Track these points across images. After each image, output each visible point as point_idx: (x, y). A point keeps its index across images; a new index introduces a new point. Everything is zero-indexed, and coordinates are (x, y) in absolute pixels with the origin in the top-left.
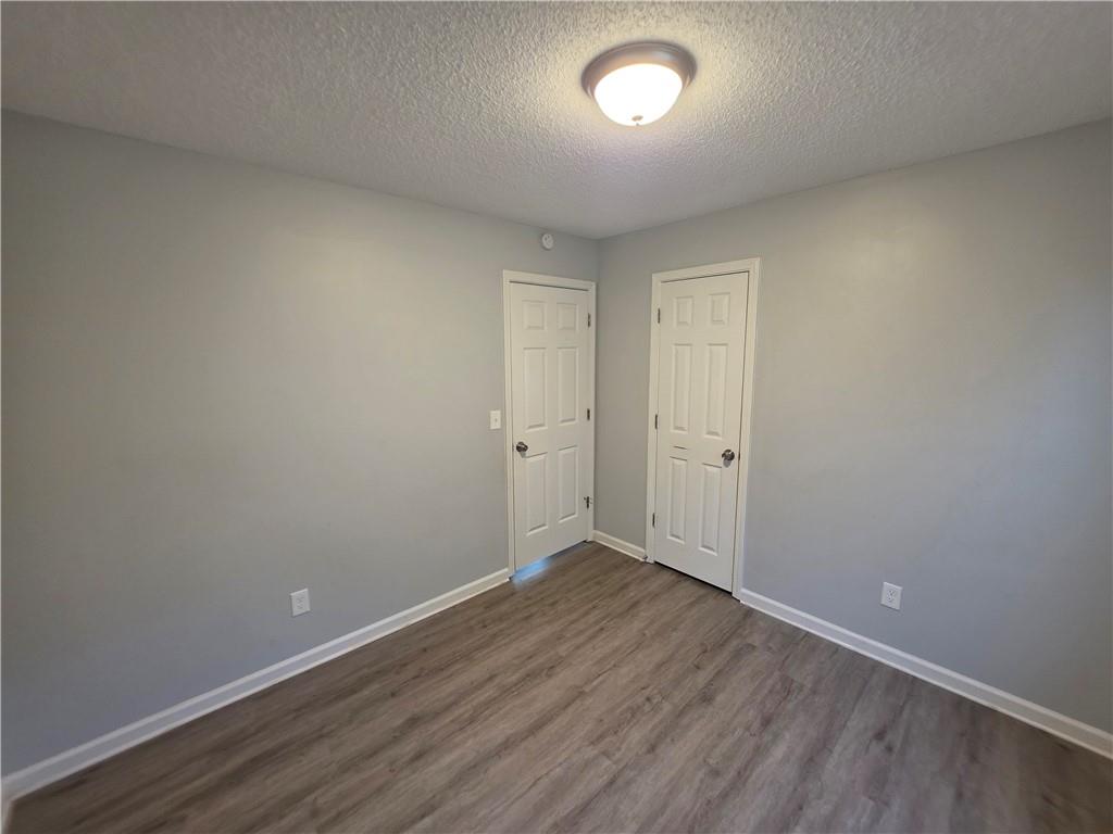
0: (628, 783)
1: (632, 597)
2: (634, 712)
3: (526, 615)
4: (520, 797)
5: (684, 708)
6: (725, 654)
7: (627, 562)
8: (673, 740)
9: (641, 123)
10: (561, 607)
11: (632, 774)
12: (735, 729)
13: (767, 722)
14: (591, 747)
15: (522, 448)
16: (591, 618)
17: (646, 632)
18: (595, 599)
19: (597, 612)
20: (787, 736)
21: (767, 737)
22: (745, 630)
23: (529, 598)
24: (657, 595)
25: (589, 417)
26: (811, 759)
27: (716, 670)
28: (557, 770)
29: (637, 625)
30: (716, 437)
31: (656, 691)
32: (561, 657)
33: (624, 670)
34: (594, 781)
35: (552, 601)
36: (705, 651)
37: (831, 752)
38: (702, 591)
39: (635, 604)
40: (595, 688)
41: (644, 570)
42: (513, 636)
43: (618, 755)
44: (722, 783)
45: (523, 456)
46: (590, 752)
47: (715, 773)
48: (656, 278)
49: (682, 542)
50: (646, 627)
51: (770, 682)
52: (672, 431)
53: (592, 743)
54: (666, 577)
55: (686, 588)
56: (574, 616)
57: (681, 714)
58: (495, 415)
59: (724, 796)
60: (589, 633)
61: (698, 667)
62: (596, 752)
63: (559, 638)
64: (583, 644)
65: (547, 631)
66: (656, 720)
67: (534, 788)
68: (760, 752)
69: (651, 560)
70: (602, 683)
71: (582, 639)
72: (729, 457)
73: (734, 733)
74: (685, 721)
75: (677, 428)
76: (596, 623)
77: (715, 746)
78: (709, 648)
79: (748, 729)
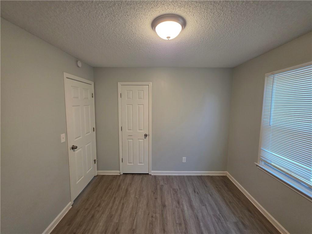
1: (124, 188)
2: (152, 223)
3: (91, 216)
5: (162, 213)
6: (159, 191)
7: (114, 177)
8: (166, 224)
9: (170, 39)
10: (103, 205)
12: (175, 209)
13: (178, 203)
15: (74, 148)
16: (117, 202)
17: (136, 197)
18: (113, 194)
19: (117, 199)
20: (184, 203)
21: (181, 206)
22: (158, 182)
23: (87, 209)
24: (131, 184)
25: (94, 130)
26: (191, 205)
27: (160, 197)
29: (132, 196)
30: (142, 131)
31: (152, 213)
32: (117, 223)
33: (140, 213)
35: (97, 205)
36: (154, 193)
37: (192, 201)
38: (141, 176)
39: (127, 190)
40: (136, 225)
41: (121, 178)
42: (92, 228)
44: (183, 225)
45: (74, 151)
47: (180, 224)
48: (119, 84)
49: (133, 164)
50: (135, 195)
51: (172, 192)
52: (127, 131)
54: (129, 177)
55: (137, 178)
56: (110, 205)
57: (162, 215)
58: (63, 135)
59: (186, 229)
60: (120, 208)
61: (156, 199)
63: (111, 217)
64: (121, 213)
65: (104, 217)
66: (159, 221)
68: (183, 211)
69: (122, 173)
70: (137, 222)
71: (119, 211)
72: (146, 136)
73: (175, 211)
74: (164, 216)
75: (129, 130)
76: (120, 203)
77: (175, 217)
78: (154, 192)
79: (177, 207)
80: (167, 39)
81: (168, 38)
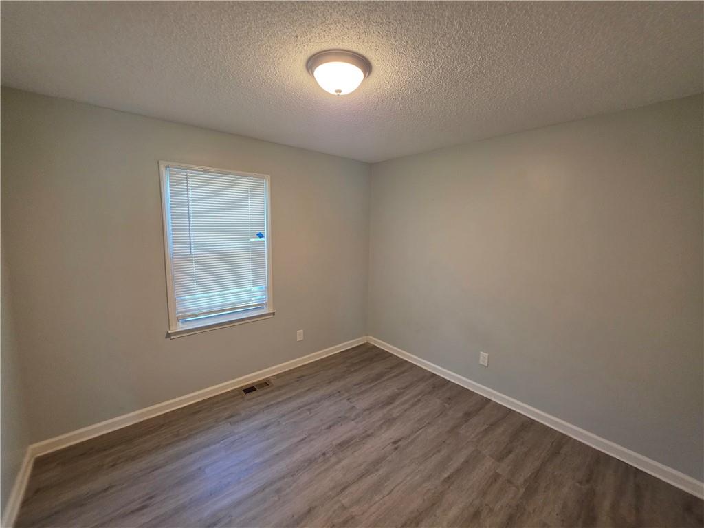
0: (334, 488)
4: (398, 484)
9: (341, 94)
11: (330, 493)
14: (354, 514)
28: (377, 499)
34: (355, 490)
43: (336, 507)
46: (355, 510)
53: (353, 517)
62: (351, 510)
67: (392, 488)
80: (336, 94)
81: (337, 91)
